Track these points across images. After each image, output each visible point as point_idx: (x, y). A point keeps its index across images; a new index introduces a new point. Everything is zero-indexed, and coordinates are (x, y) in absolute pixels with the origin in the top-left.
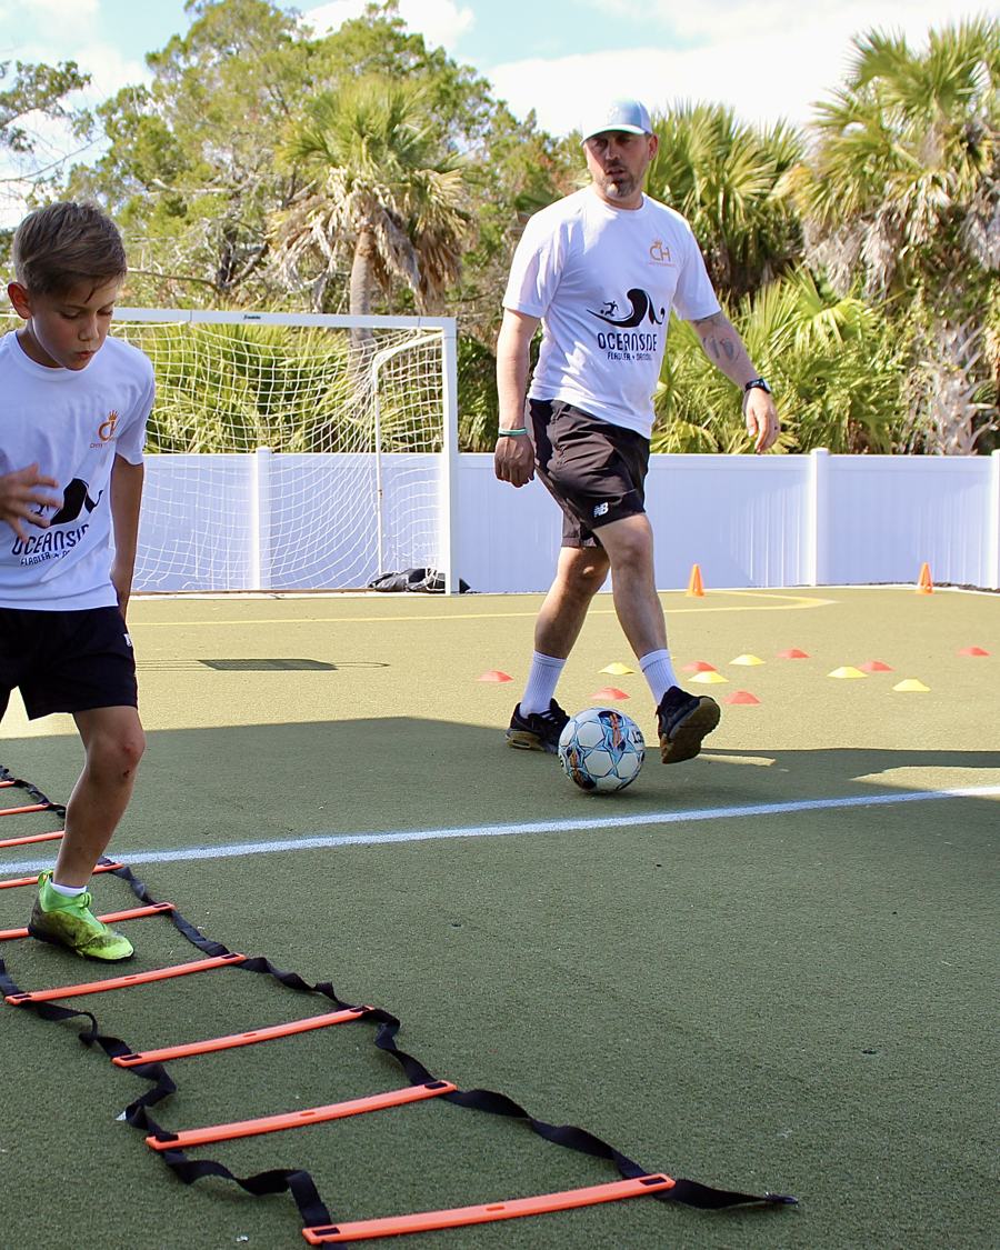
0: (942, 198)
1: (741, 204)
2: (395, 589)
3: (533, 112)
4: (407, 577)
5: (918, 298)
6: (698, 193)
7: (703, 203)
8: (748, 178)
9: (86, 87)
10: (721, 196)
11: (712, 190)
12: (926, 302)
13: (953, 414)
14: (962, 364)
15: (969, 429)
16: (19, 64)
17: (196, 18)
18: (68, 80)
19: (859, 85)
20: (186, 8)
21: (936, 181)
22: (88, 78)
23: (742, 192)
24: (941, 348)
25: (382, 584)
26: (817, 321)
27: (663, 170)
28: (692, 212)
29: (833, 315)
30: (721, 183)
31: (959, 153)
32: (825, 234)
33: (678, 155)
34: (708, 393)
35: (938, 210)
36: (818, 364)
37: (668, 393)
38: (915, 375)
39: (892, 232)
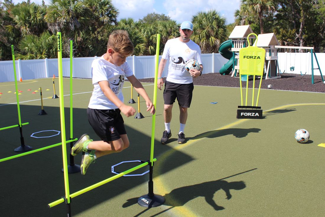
0: (65, 21)
1: (38, 20)
5: (64, 34)
6: (32, 18)
7: (33, 20)
8: (39, 16)
10: (35, 19)
11: (34, 18)
12: (66, 35)
19: (54, 3)
21: (64, 18)
23: (39, 18)
26: (49, 38)
27: (26, 15)
28: (31, 21)
29: (51, 37)
30: (35, 17)
31: (67, 14)
32: (51, 25)
33: (29, 12)
34: (34, 49)
35: (64, 22)
36: (50, 44)
37: (28, 49)
38: (65, 45)
39: (59, 25)
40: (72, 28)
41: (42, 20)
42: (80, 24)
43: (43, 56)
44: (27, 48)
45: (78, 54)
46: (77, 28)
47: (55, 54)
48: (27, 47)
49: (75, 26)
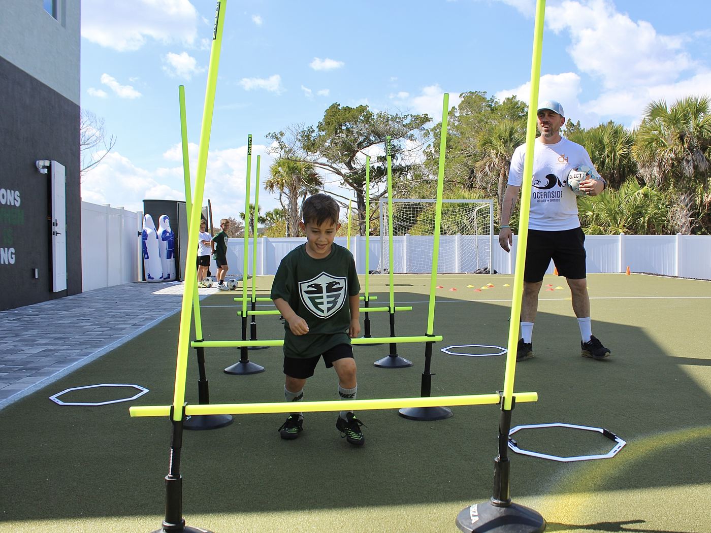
0: (673, 156)
1: (619, 157)
2: (480, 273)
3: (579, 121)
4: (483, 270)
5: (672, 185)
6: (606, 153)
7: (608, 156)
8: (621, 149)
9: (431, 121)
10: (613, 155)
11: (610, 152)
12: (675, 187)
13: (684, 221)
14: (686, 206)
15: (689, 226)
16: (411, 115)
17: (463, 99)
18: (426, 119)
19: (653, 120)
20: (460, 97)
21: (671, 150)
22: (432, 118)
23: (620, 153)
24: (680, 201)
25: (477, 272)
26: (636, 193)
27: (596, 146)
28: (605, 159)
29: (641, 191)
30: (613, 150)
31: (677, 141)
32: (643, 166)
33: (601, 142)
34: (604, 216)
35: (672, 159)
36: (638, 207)
37: (593, 216)
38: (672, 209)
39: (660, 166)
40: (689, 171)
41: (626, 156)
42: (707, 163)
43: (620, 231)
44: (590, 213)
45: (700, 230)
46: (701, 170)
47: (646, 227)
48: (591, 211)
49: (696, 167)
